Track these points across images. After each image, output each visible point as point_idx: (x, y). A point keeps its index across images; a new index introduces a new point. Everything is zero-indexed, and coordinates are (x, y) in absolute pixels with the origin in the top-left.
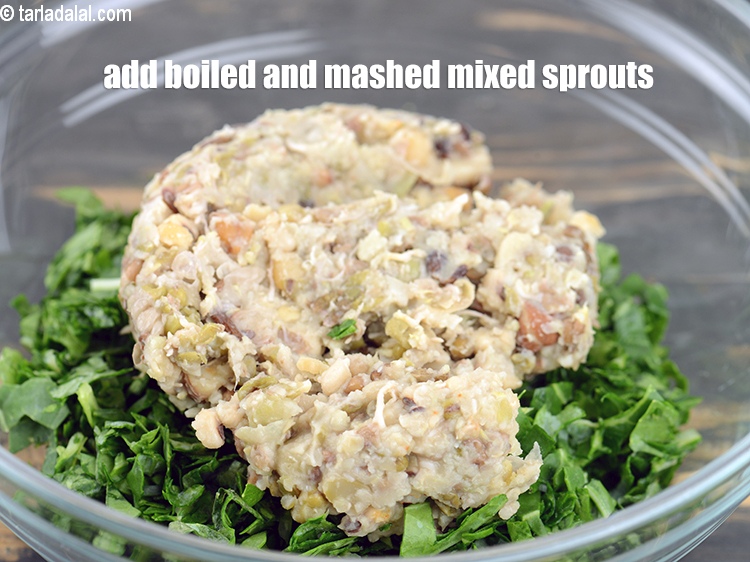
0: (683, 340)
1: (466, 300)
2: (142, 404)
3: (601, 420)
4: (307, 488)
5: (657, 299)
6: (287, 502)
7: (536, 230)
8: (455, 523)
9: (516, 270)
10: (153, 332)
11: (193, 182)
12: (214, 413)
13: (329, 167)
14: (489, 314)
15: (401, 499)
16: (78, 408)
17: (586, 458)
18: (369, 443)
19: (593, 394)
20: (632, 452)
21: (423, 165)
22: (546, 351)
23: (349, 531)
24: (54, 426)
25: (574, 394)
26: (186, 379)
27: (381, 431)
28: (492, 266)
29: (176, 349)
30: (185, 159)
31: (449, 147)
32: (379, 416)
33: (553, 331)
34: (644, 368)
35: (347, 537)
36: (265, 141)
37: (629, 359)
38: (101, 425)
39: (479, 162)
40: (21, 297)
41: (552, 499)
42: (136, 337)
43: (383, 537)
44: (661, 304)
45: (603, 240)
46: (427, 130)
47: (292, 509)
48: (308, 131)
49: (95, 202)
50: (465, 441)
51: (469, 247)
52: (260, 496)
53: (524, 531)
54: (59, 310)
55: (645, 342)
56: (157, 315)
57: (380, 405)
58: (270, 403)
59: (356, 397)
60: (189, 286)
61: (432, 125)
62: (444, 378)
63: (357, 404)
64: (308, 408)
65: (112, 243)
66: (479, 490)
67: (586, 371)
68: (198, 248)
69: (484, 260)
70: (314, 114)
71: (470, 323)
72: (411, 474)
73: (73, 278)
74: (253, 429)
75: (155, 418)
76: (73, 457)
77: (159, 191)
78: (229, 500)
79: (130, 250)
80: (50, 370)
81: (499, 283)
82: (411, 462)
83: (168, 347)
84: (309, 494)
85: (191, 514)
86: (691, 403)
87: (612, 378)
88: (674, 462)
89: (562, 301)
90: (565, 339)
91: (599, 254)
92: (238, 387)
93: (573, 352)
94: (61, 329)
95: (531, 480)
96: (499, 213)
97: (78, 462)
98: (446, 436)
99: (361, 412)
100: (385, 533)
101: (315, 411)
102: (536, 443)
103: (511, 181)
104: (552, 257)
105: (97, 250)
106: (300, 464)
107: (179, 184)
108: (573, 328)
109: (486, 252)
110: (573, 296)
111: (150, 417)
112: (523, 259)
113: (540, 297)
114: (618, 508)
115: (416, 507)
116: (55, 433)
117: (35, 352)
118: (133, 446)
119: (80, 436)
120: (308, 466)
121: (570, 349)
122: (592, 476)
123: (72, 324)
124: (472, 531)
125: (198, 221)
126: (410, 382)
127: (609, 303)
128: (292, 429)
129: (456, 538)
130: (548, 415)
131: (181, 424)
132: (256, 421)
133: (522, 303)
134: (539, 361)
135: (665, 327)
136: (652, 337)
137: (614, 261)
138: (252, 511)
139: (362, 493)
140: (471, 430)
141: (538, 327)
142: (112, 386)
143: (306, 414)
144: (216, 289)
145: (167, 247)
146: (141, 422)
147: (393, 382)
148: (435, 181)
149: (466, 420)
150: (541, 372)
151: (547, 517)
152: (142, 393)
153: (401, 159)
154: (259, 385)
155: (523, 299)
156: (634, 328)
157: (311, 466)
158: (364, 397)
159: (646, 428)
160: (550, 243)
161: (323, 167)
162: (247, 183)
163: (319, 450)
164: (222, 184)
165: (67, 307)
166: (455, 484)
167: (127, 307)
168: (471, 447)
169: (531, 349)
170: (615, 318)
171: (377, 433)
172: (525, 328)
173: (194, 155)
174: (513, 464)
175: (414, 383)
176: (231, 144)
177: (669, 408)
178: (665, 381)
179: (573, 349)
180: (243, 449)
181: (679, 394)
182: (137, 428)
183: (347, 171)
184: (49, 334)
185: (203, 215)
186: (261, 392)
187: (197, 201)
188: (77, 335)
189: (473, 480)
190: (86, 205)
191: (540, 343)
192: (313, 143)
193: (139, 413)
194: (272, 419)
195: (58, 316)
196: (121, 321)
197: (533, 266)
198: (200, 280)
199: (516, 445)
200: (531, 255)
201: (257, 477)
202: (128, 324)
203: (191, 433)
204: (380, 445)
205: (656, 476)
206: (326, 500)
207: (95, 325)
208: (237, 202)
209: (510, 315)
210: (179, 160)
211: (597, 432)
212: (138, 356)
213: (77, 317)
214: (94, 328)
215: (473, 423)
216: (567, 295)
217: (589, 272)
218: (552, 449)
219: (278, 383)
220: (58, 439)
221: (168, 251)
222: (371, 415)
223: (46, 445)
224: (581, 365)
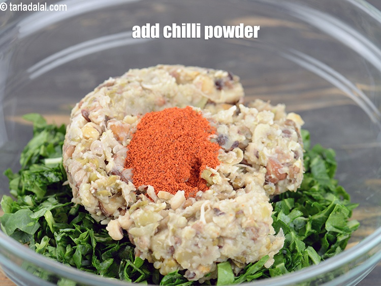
0: (343, 177)
1: (239, 158)
2: (77, 219)
3: (310, 216)
4: (167, 257)
5: (330, 155)
6: (157, 265)
7: (272, 122)
8: (243, 271)
9: (263, 143)
10: (83, 182)
11: (97, 106)
12: (117, 222)
13: (164, 96)
14: (251, 166)
15: (215, 260)
16: (45, 223)
17: (304, 236)
18: (198, 232)
19: (305, 204)
20: (327, 231)
21: (210, 93)
22: (281, 183)
23: (190, 278)
24: (32, 233)
25: (295, 205)
26: (101, 204)
27: (204, 226)
28: (251, 141)
29: (96, 190)
30: (91, 95)
31: (222, 84)
32: (203, 218)
33: (284, 173)
34: (328, 190)
35: (188, 281)
36: (131, 84)
37: (320, 186)
38: (58, 232)
39: (238, 91)
40: (9, 170)
41: (290, 257)
42: (73, 186)
43: (206, 281)
44: (332, 159)
45: (303, 128)
46: (211, 76)
47: (159, 269)
48: (152, 79)
49: (42, 121)
50: (247, 229)
51: (239, 132)
52: (142, 263)
53: (278, 273)
54: (30, 175)
55: (327, 178)
56: (85, 173)
57: (203, 213)
58: (146, 215)
59: (189, 210)
60: (100, 157)
61: (214, 73)
62: (233, 198)
63: (190, 213)
64: (167, 216)
65: (53, 141)
66: (254, 253)
67: (299, 193)
68: (103, 138)
69: (247, 139)
70: (154, 70)
71: (241, 170)
72: (220, 247)
73: (35, 159)
74: (138, 229)
75: (85, 226)
76: (44, 249)
77: (80, 111)
78: (127, 265)
79: (67, 142)
80: (27, 205)
81: (255, 149)
82: (220, 241)
83: (92, 188)
84: (169, 260)
85: (107, 273)
86: (352, 207)
87: (313, 195)
88: (348, 236)
89: (288, 157)
90: (290, 176)
91: (302, 133)
92: (129, 208)
93: (294, 183)
94: (32, 185)
95: (280, 247)
96: (252, 114)
97: (47, 251)
98: (237, 227)
99: (192, 217)
100: (208, 278)
101: (169, 218)
102: (281, 229)
103: (254, 101)
104: (281, 135)
105: (46, 144)
106: (163, 245)
107: (90, 107)
108: (294, 170)
109: (247, 134)
110: (292, 154)
111: (82, 226)
112: (266, 137)
113: (276, 156)
114: (322, 260)
115: (223, 264)
116: (33, 236)
117: (19, 197)
118: (75, 240)
119: (46, 237)
120: (168, 246)
121: (293, 181)
122: (307, 245)
123: (38, 181)
124: (251, 275)
125: (101, 125)
126: (216, 201)
127: (308, 159)
128: (158, 228)
129: (244, 279)
130: (283, 215)
131: (100, 229)
132: (139, 224)
133: (267, 159)
134: (277, 188)
135: (335, 170)
136: (330, 175)
137: (307, 138)
138: (139, 270)
139: (195, 258)
140: (249, 223)
141: (276, 170)
142: (62, 212)
143: (165, 219)
144: (113, 159)
145: (87, 139)
146: (78, 228)
147: (208, 201)
148: (217, 101)
149: (247, 218)
150: (278, 194)
151: (288, 266)
152: (76, 214)
153: (199, 90)
154: (140, 206)
155: (268, 157)
156: (321, 171)
157: (169, 246)
158: (193, 209)
159: (333, 219)
160: (279, 128)
161: (161, 96)
162: (124, 105)
163: (173, 237)
164: (112, 106)
165: (34, 173)
166: (242, 251)
167: (68, 170)
168: (250, 231)
169: (273, 182)
170: (311, 166)
171: (202, 227)
172: (270, 171)
173: (96, 93)
174: (271, 239)
175: (218, 201)
176: (114, 86)
177: (344, 208)
178: (339, 196)
179: (294, 181)
180: (133, 239)
181: (347, 202)
182: (77, 231)
183: (172, 98)
184: (25, 187)
185: (104, 122)
186: (142, 210)
187: (100, 115)
188: (41, 187)
189: (251, 248)
190: (38, 122)
191: (278, 179)
192: (155, 84)
193: (76, 224)
194: (148, 223)
195: (29, 178)
196: (63, 179)
197: (271, 140)
198: (105, 155)
199: (272, 229)
200: (270, 135)
201: (141, 253)
202: (67, 180)
203: (103, 233)
204: (204, 233)
205: (339, 244)
206: (177, 263)
207: (50, 181)
208: (120, 115)
209: (262, 165)
210: (87, 96)
211: (308, 223)
212: (76, 195)
213: (40, 178)
214: (49, 183)
215: (250, 219)
216: (290, 154)
217: (299, 142)
218: (288, 232)
219: (149, 205)
220: (35, 240)
221: (88, 141)
222: (198, 218)
223: (28, 243)
224: (298, 189)
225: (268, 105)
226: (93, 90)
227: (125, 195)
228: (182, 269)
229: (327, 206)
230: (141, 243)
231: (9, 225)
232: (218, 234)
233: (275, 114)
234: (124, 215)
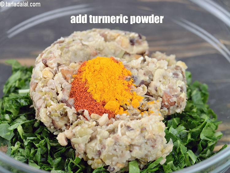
0: (213, 102)
1: (145, 92)
2: (38, 131)
3: (190, 129)
4: (96, 158)
5: (204, 88)
6: (90, 162)
7: (166, 68)
8: (146, 167)
9: (160, 81)
10: (42, 107)
11: (52, 56)
12: (64, 134)
13: (96, 49)
14: (152, 96)
15: (127, 160)
16: (17, 133)
17: (186, 142)
18: (116, 141)
19: (187, 121)
20: (201, 140)
21: (127, 48)
22: (171, 108)
23: (111, 171)
24: (10, 139)
25: (180, 121)
26: (53, 122)
27: (120, 137)
28: (152, 80)
29: (50, 112)
30: (49, 49)
31: (135, 41)
32: (119, 132)
33: (174, 101)
34: (202, 112)
36: (75, 42)
37: (197, 109)
38: (26, 139)
39: (144, 46)
41: (176, 157)
42: (36, 109)
44: (206, 90)
45: (187, 70)
46: (127, 36)
47: (91, 165)
48: (89, 38)
49: (18, 64)
50: (148, 139)
51: (144, 74)
52: (80, 160)
53: (169, 168)
54: (9, 101)
55: (202, 103)
56: (43, 101)
57: (119, 129)
58: (83, 130)
59: (111, 126)
60: (53, 91)
61: (129, 34)
62: (140, 119)
63: (111, 129)
64: (95, 131)
65: (24, 77)
66: (153, 155)
67: (184, 113)
68: (56, 78)
69: (150, 78)
70: (90, 32)
71: (146, 99)
72: (131, 151)
73: (12, 89)
74: (77, 139)
75: (43, 135)
76: (17, 150)
77: (41, 60)
78: (70, 162)
79: (32, 80)
80: (7, 121)
81: (155, 86)
82: (130, 147)
83: (47, 112)
84: (97, 159)
85: (57, 167)
86: (218, 123)
87: (193, 115)
88: (215, 143)
89: (176, 91)
90: (177, 103)
91: (186, 74)
92: (72, 124)
93: (180, 108)
94: (10, 107)
95: (170, 151)
96: (153, 63)
97: (19, 151)
98: (142, 138)
99: (113, 131)
100: (123, 171)
101: (97, 132)
102: (171, 139)
103: (155, 52)
104: (172, 76)
105: (20, 80)
106: (93, 149)
107: (47, 57)
108: (180, 100)
109: (150, 76)
110: (179, 89)
111: (41, 135)
112: (162, 77)
113: (168, 90)
115: (133, 162)
116: (10, 141)
117: (1, 115)
118: (37, 145)
119: (18, 142)
120: (96, 150)
121: (179, 107)
122: (188, 149)
123: (14, 105)
124: (151, 169)
125: (54, 69)
126: (128, 121)
127: (189, 91)
128: (90, 138)
129: (146, 172)
130: (173, 129)
131: (53, 137)
132: (78, 136)
133: (163, 92)
134: (169, 111)
135: (208, 98)
136: (204, 101)
137: (190, 76)
138: (78, 165)
139: (114, 158)
140: (150, 136)
141: (169, 100)
142: (29, 125)
143: (95, 133)
144: (62, 92)
145: (45, 78)
146: (39, 137)
147: (123, 121)
148: (131, 53)
149: (148, 132)
150: (169, 115)
151: (175, 163)
152: (38, 127)
153: (119, 46)
154: (78, 124)
155: (163, 91)
156: (198, 99)
157: (97, 150)
158: (114, 126)
159: (205, 131)
160: (171, 72)
161: (94, 50)
162: (70, 56)
163: (100, 145)
164: (62, 56)
165: (11, 99)
166: (145, 154)
167: (33, 99)
168: (150, 141)
169: (166, 107)
170: (192, 95)
171: (119, 138)
172: (164, 100)
173: (52, 47)
174: (164, 146)
175: (130, 121)
176: (64, 43)
177: (213, 124)
178: (209, 116)
179: (180, 107)
180: (74, 145)
181: (214, 120)
182: (38, 139)
183: (102, 51)
184: (6, 108)
185: (56, 67)
186: (80, 127)
187: (54, 62)
188: (15, 109)
189: (151, 152)
191: (169, 105)
192: (91, 42)
193: (38, 134)
194: (83, 135)
195: (8, 102)
196: (30, 103)
197: (166, 80)
198: (57, 89)
199: (165, 140)
200: (165, 76)
201: (79, 154)
202: (32, 104)
203: (55, 140)
204: (120, 142)
205: (209, 148)
206: (103, 161)
207: (21, 105)
208: (67, 62)
209: (159, 96)
210: (46, 49)
211: (189, 134)
212: (38, 115)
213: (15, 103)
214: (21, 106)
215: (150, 133)
216: (178, 89)
217: (184, 81)
218: (175, 140)
219: (85, 123)
220: (11, 144)
221: (46, 80)
222: (116, 132)
223: (7, 145)
224: (183, 112)
225: (164, 56)
226: (50, 45)
227: (69, 116)
228: (105, 165)
229: (202, 122)
230: (79, 148)
232: (129, 143)
233: (169, 62)
234: (68, 129)
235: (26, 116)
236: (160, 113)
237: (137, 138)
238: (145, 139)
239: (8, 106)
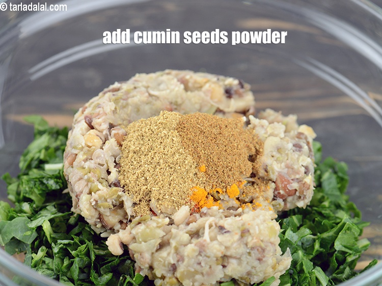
0: (354, 191)
2: (76, 230)
3: (319, 234)
4: (169, 275)
5: (342, 169)
6: (158, 283)
7: (282, 135)
9: (273, 156)
10: (84, 192)
11: (101, 112)
12: (117, 237)
13: (171, 103)
15: (219, 280)
16: (42, 233)
17: (312, 255)
18: (202, 250)
19: (314, 221)
20: (336, 251)
21: (220, 101)
22: (290, 199)
24: (29, 242)
25: (303, 221)
26: (101, 217)
27: (208, 244)
29: (97, 201)
30: (95, 100)
31: (232, 92)
32: (207, 236)
33: (294, 189)
34: (338, 207)
36: (137, 90)
37: (331, 202)
38: (56, 243)
39: (248, 100)
40: (7, 174)
41: (296, 277)
42: (73, 195)
44: (344, 173)
45: (315, 140)
46: (221, 83)
48: (159, 84)
49: (44, 122)
50: (252, 248)
52: (142, 279)
54: (28, 181)
55: (338, 193)
56: (86, 183)
57: (207, 230)
58: (148, 230)
59: (193, 226)
60: (102, 167)
61: (224, 81)
62: (240, 215)
63: (194, 230)
64: (168, 232)
65: (54, 145)
66: (259, 274)
67: (308, 208)
68: (106, 147)
70: (162, 75)
72: (224, 266)
73: (35, 163)
74: (139, 245)
75: (84, 237)
76: (40, 259)
77: (83, 117)
78: (127, 281)
79: (68, 149)
80: (25, 213)
81: (264, 163)
82: (224, 260)
83: (92, 200)
84: (170, 278)
86: (364, 225)
87: (323, 212)
88: (357, 256)
89: (298, 173)
90: (300, 192)
91: (314, 145)
92: (130, 221)
93: (303, 199)
94: (30, 191)
95: (286, 268)
96: (263, 126)
97: (44, 262)
98: (242, 246)
99: (196, 234)
101: (172, 235)
102: (288, 248)
103: (264, 110)
104: (291, 149)
105: (47, 148)
106: (165, 262)
107: (93, 114)
108: (304, 186)
110: (303, 169)
111: (81, 237)
112: (276, 150)
113: (286, 171)
115: (226, 284)
116: (30, 246)
117: (17, 204)
118: (73, 253)
119: (44, 248)
120: (169, 263)
121: (302, 198)
122: (315, 265)
123: (37, 188)
125: (104, 133)
126: (221, 218)
127: (318, 172)
128: (160, 244)
130: (291, 232)
131: (99, 241)
132: (140, 240)
133: (277, 174)
134: (285, 204)
135: (347, 185)
136: (341, 190)
137: (319, 150)
139: (198, 277)
140: (255, 243)
141: (286, 186)
142: (61, 221)
143: (167, 236)
144: (116, 169)
145: (89, 147)
146: (77, 240)
147: (213, 218)
148: (226, 110)
149: (253, 237)
150: (286, 210)
152: (76, 224)
153: (208, 98)
154: (141, 221)
155: (277, 171)
156: (332, 186)
157: (171, 263)
158: (198, 226)
159: (343, 238)
160: (290, 142)
161: (168, 103)
162: (129, 112)
163: (175, 255)
164: (117, 113)
165: (33, 179)
166: (247, 271)
167: (68, 179)
168: (256, 251)
169: (282, 198)
170: (322, 180)
171: (206, 245)
172: (278, 187)
173: (100, 98)
174: (277, 259)
175: (224, 218)
176: (119, 92)
177: (355, 227)
178: (349, 213)
179: (304, 198)
180: (133, 255)
181: (357, 220)
182: (75, 243)
183: (180, 105)
184: (24, 193)
185: (107, 130)
186: (143, 225)
187: (104, 122)
188: (40, 194)
189: (257, 268)
190: (39, 124)
191: (286, 195)
192: (163, 90)
193: (75, 235)
194: (149, 239)
195: (28, 184)
196: (63, 186)
197: (281, 154)
198: (107, 164)
199: (279, 249)
200: (280, 148)
201: (141, 269)
202: (67, 188)
203: (103, 245)
204: (208, 251)
205: (348, 264)
206: (179, 281)
207: (49, 188)
208: (125, 122)
209: (271, 180)
210: (91, 101)
211: (317, 241)
212: (76, 205)
213: (40, 184)
214: (49, 190)
215: (256, 238)
216: (300, 169)
217: (310, 157)
218: (295, 251)
219: (151, 219)
220: (32, 250)
221: (90, 149)
222: (202, 235)
223: (25, 252)
224: (307, 206)
225: (278, 116)
226: (97, 95)
227: (127, 208)
229: (337, 224)
230: (142, 259)
231: (5, 233)
232: (222, 253)
233: (286, 125)
234: (125, 229)
235: (56, 206)
236: (272, 207)
237: (235, 245)
238: (248, 248)
239: (27, 189)
